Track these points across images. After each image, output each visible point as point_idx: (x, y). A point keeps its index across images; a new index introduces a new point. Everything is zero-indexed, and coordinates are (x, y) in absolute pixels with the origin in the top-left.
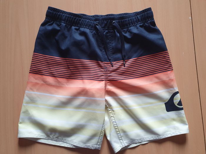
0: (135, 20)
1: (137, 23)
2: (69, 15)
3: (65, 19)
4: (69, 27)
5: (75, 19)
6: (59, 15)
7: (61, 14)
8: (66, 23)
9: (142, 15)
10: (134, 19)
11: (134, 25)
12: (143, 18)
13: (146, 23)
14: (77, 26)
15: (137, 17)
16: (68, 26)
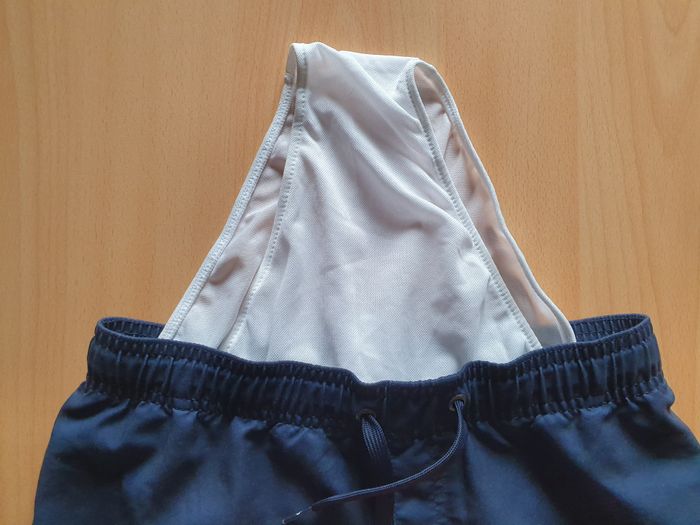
0: (572, 380)
1: (585, 398)
2: (208, 363)
3: (193, 388)
4: (216, 423)
5: (244, 385)
6: (160, 369)
7: (165, 367)
8: (200, 406)
9: (619, 360)
10: (569, 374)
11: (564, 403)
12: (620, 377)
13: (632, 400)
14: (260, 418)
15: (590, 369)
16: (213, 419)
